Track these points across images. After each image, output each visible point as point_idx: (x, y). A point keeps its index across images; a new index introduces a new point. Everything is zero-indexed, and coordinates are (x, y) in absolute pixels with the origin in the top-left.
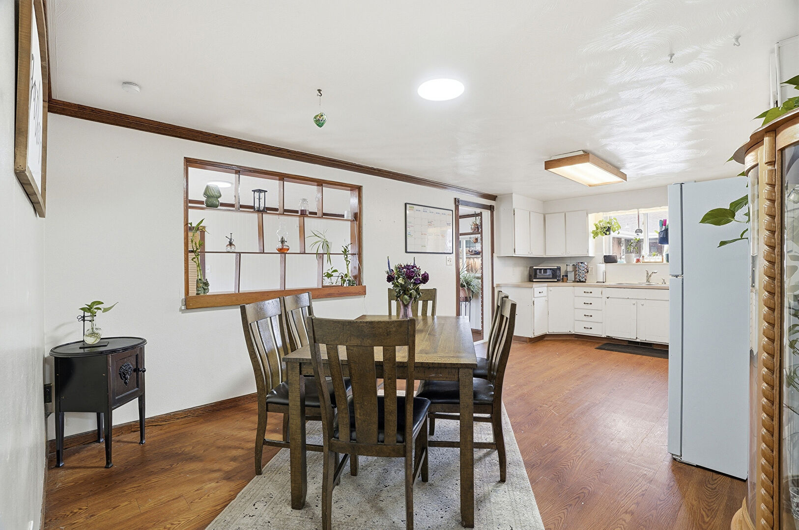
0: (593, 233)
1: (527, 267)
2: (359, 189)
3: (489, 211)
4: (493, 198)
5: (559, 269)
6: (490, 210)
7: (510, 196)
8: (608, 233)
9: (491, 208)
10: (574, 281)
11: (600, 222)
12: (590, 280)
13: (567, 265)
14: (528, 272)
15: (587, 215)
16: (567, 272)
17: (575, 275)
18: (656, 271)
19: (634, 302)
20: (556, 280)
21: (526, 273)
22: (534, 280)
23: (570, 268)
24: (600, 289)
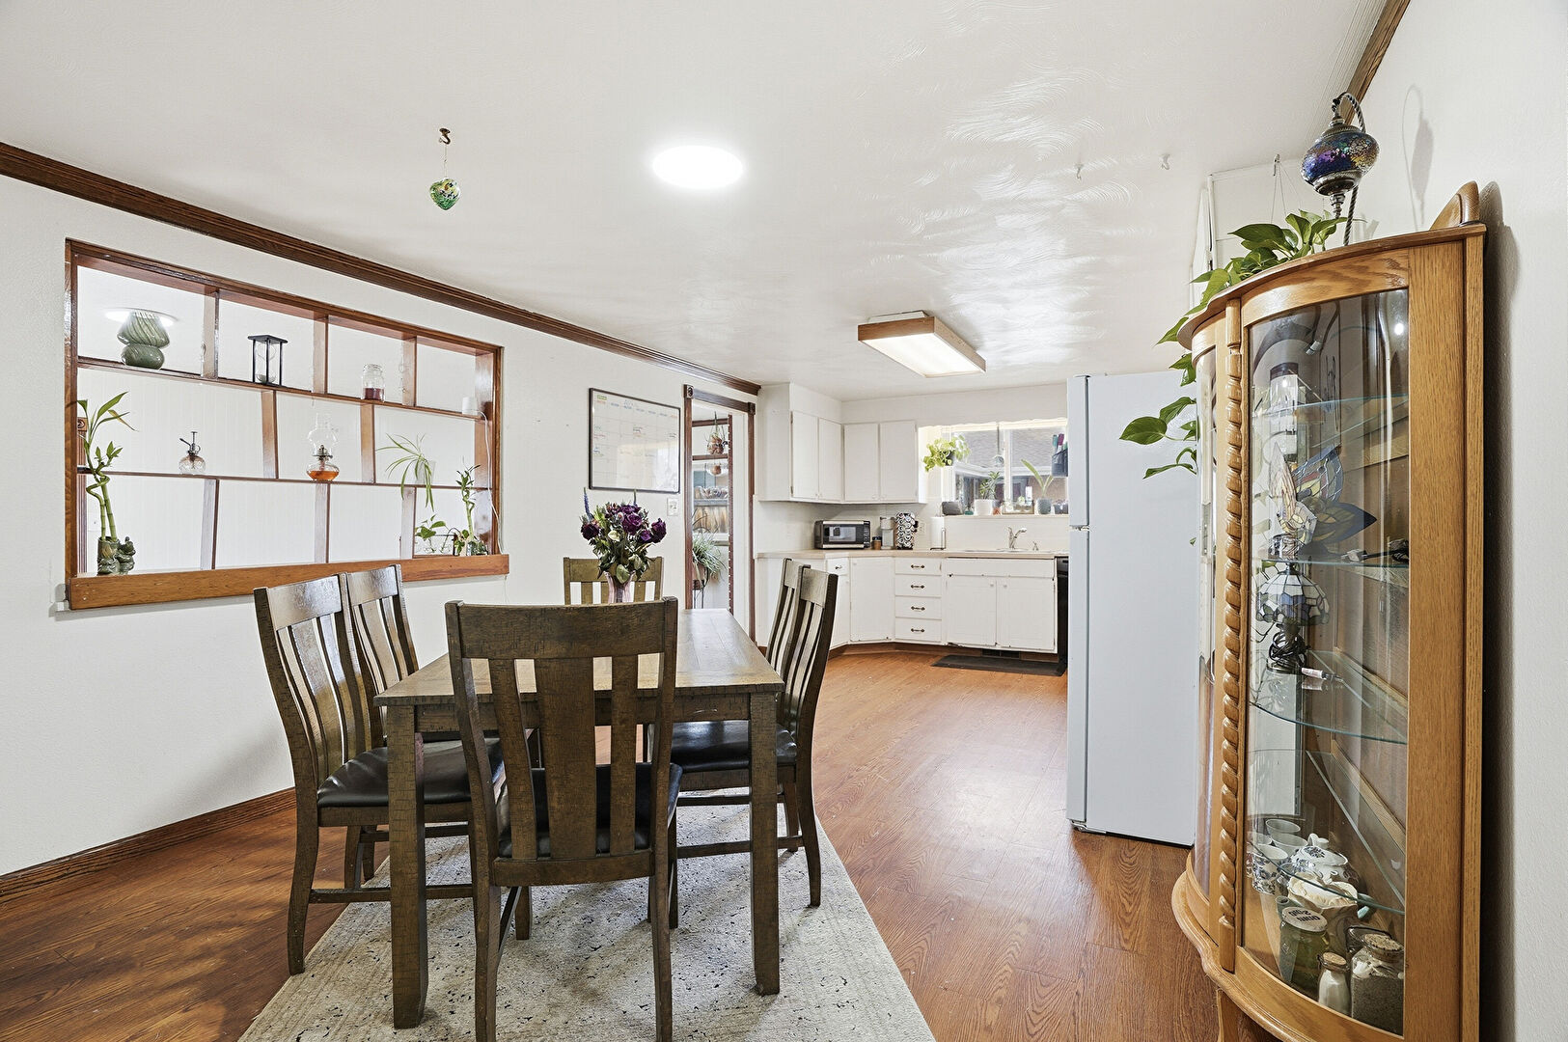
0: (925, 462)
1: (810, 522)
2: (497, 352)
3: (746, 414)
4: (753, 389)
5: (867, 525)
6: (748, 411)
7: (783, 387)
8: (949, 461)
9: (749, 408)
10: (893, 548)
11: (937, 442)
12: (920, 543)
13: (881, 519)
14: (812, 531)
15: (916, 430)
16: (880, 531)
17: (895, 536)
18: (1024, 529)
19: (992, 581)
20: (862, 546)
21: (809, 534)
22: (824, 546)
23: (887, 524)
24: (937, 561)
